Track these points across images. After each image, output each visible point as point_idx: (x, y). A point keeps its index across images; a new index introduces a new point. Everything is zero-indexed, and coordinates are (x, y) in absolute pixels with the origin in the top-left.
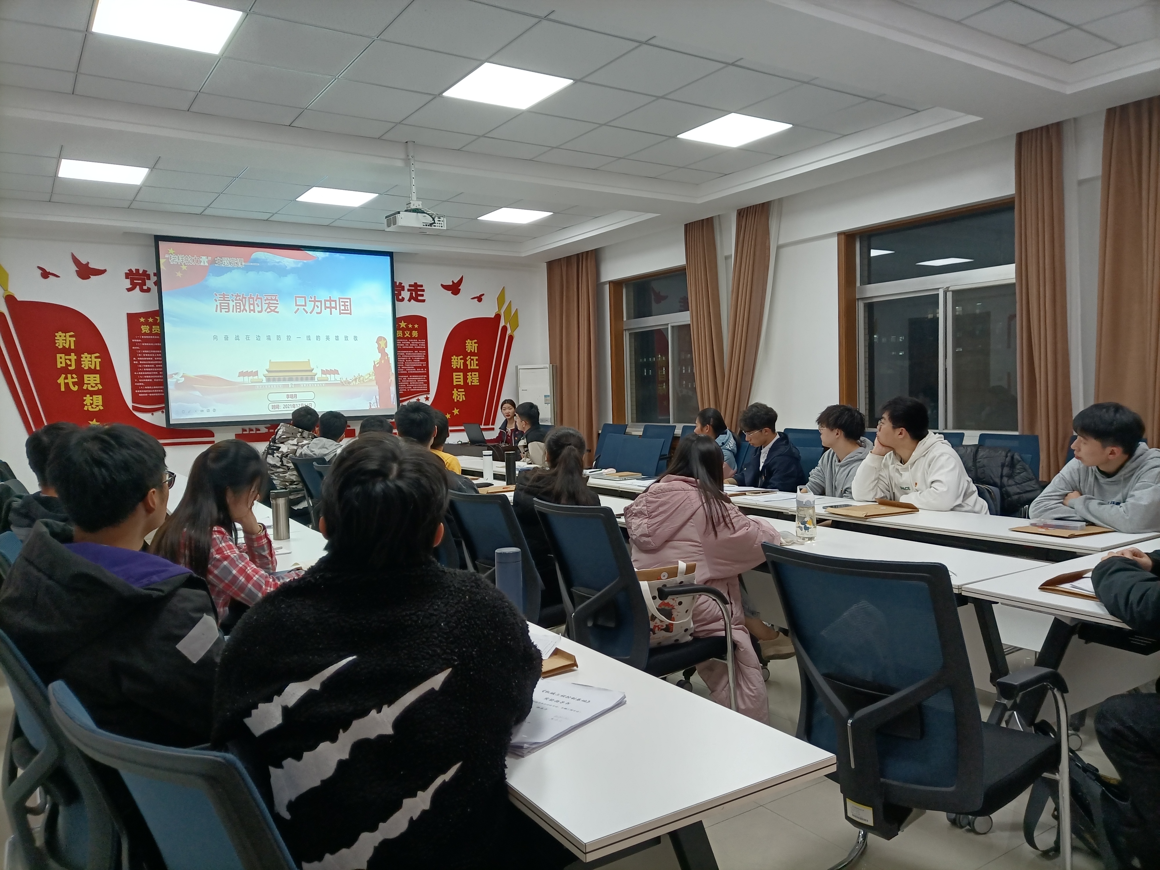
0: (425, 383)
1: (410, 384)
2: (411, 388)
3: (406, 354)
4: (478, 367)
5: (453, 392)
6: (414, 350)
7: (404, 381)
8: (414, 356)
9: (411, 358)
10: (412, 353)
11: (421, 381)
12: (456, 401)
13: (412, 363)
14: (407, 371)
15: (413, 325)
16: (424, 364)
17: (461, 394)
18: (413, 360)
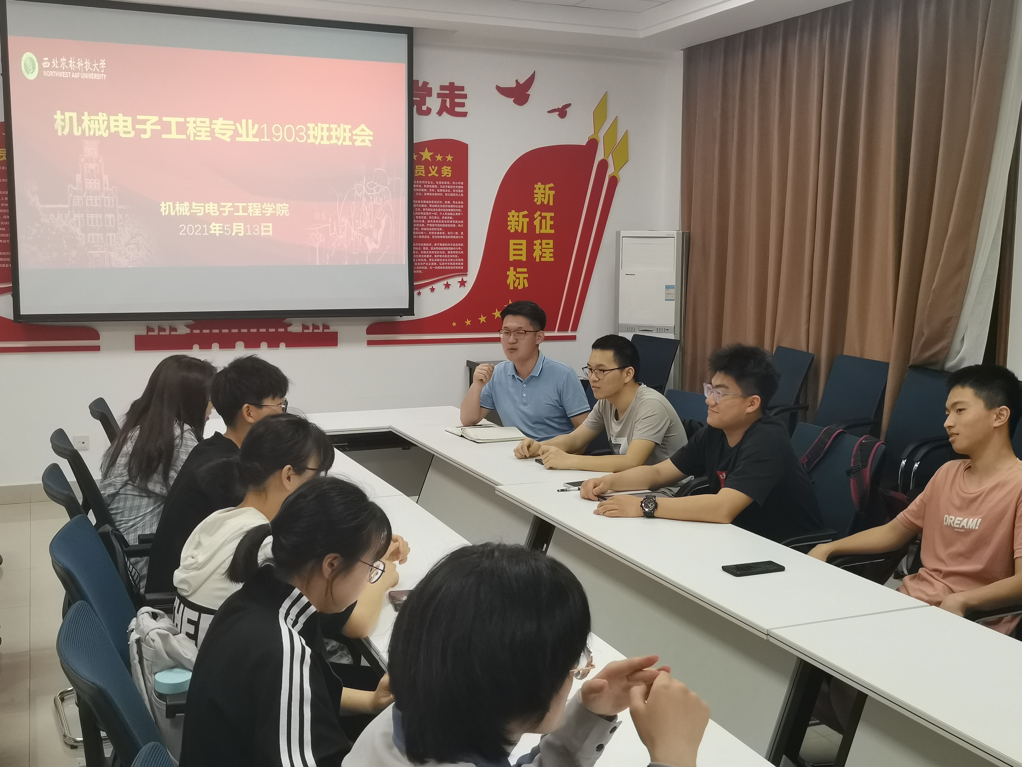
0: (460, 256)
1: (434, 258)
2: (435, 264)
3: (430, 206)
4: (553, 231)
5: (508, 273)
6: (443, 198)
7: (425, 252)
8: (444, 210)
9: (438, 212)
10: (440, 204)
11: (454, 252)
12: (511, 288)
13: (440, 221)
14: (431, 236)
15: (444, 155)
16: (461, 224)
17: (521, 276)
18: (441, 217)
